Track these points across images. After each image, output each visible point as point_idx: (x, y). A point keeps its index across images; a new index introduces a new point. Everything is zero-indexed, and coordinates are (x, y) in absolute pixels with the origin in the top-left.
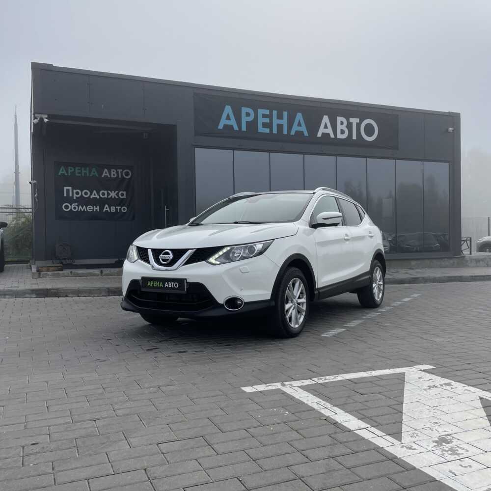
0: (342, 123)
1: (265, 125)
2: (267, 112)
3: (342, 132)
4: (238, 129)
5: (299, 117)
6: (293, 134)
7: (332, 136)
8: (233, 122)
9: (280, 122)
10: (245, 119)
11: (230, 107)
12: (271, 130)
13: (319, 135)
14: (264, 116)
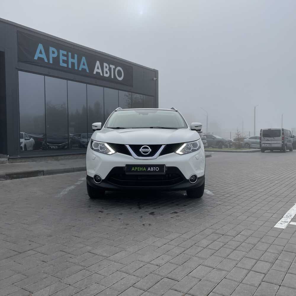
0: (106, 67)
1: (64, 61)
2: (65, 53)
3: (107, 73)
4: (47, 61)
5: (84, 59)
6: (81, 70)
7: (101, 74)
8: (44, 56)
9: (73, 61)
10: (52, 56)
11: (42, 45)
12: (68, 65)
13: (95, 73)
14: (64, 55)
